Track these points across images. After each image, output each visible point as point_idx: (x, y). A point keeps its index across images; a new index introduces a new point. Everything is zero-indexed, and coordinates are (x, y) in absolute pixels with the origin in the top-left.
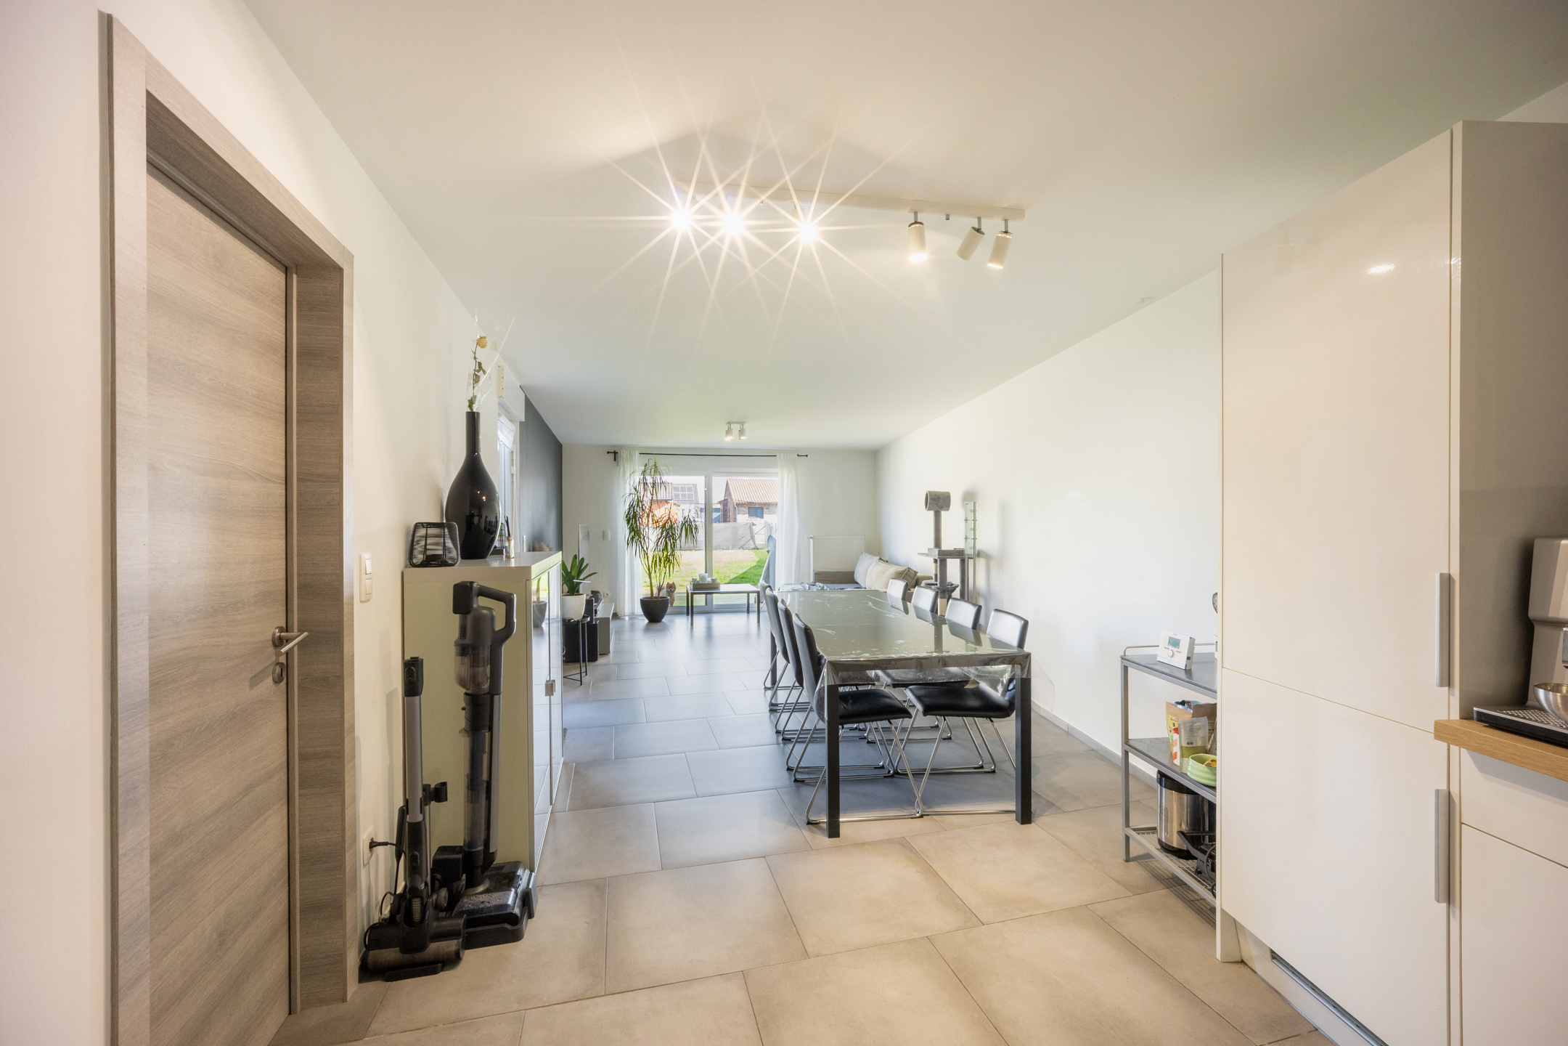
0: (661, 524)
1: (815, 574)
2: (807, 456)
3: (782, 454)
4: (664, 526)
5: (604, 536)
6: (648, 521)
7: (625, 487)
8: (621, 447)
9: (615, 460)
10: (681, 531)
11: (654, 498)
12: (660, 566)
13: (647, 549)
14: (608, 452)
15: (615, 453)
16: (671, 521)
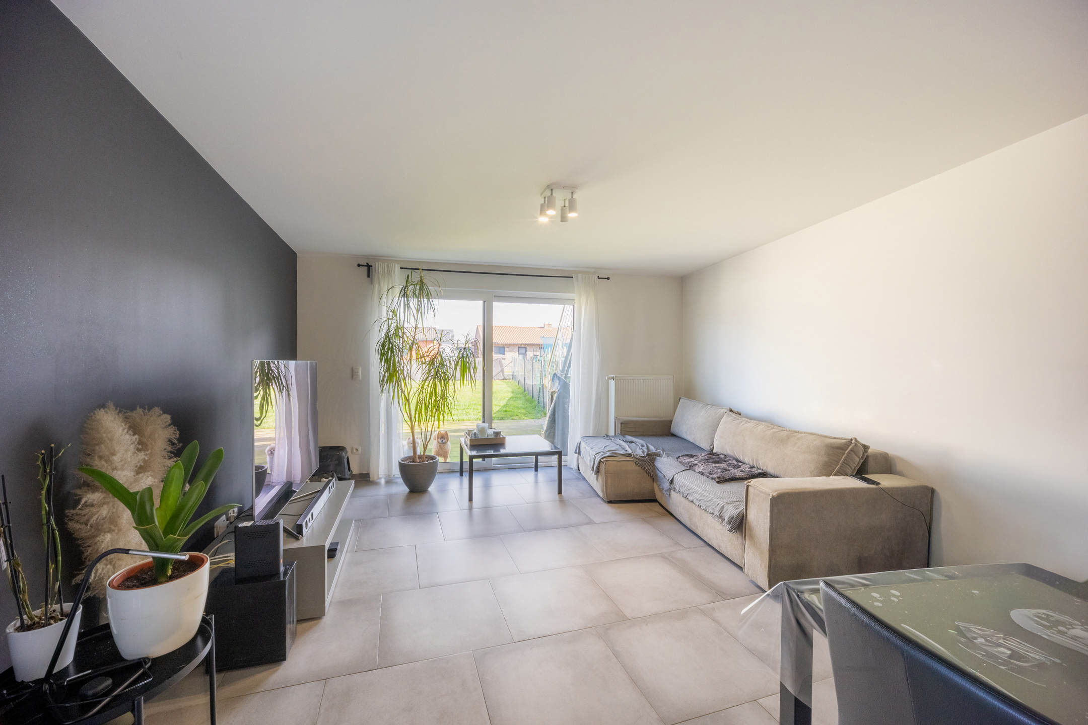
0: (428, 359)
1: (622, 424)
2: (608, 279)
3: (580, 275)
4: (432, 361)
5: (353, 373)
6: (411, 355)
7: (380, 312)
8: (378, 258)
9: (368, 276)
10: (456, 368)
11: (420, 325)
12: (426, 416)
13: (409, 394)
14: (359, 265)
15: (368, 266)
16: (441, 356)
